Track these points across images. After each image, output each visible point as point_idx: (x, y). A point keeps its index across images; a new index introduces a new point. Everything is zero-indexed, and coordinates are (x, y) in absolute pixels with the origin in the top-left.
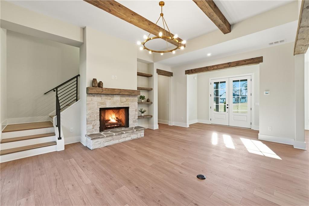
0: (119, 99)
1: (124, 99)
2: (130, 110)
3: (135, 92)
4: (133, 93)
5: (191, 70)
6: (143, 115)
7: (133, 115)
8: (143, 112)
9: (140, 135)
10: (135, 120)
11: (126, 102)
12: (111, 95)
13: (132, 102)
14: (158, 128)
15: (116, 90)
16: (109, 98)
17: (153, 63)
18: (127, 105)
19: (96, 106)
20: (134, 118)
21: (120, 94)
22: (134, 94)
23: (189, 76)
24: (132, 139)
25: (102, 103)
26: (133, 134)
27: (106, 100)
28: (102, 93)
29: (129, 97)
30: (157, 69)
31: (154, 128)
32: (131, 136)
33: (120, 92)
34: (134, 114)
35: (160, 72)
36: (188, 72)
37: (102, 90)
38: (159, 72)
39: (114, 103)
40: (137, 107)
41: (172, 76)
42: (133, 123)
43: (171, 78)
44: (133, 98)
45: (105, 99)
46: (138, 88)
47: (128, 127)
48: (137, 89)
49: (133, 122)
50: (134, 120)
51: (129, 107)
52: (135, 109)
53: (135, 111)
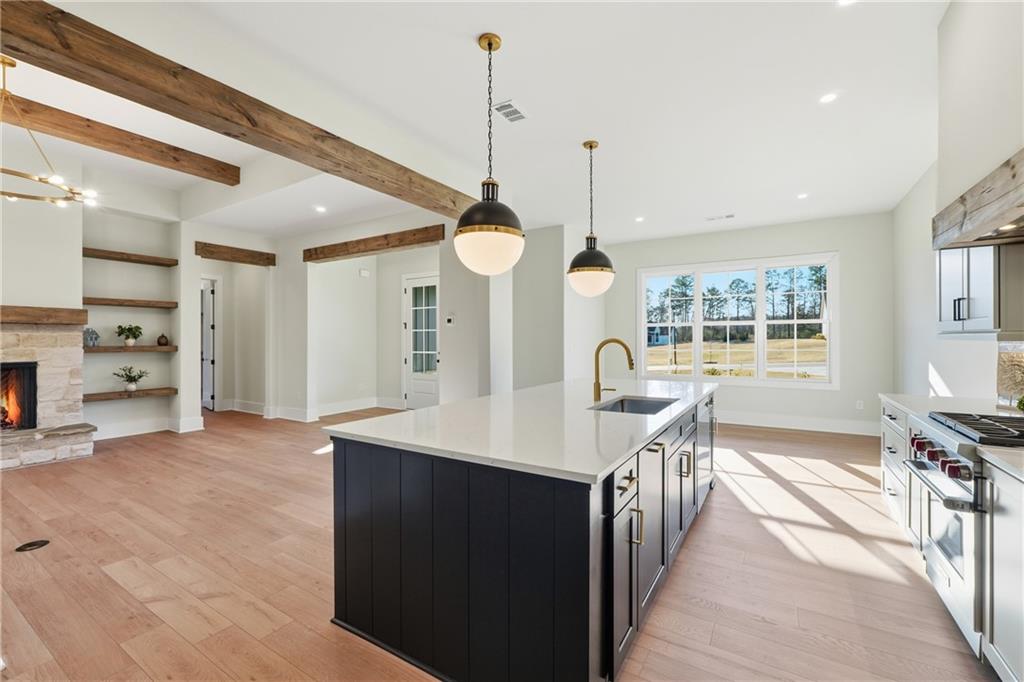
2: (40, 371)
5: (316, 249)
6: (133, 387)
7: (59, 388)
8: (131, 379)
9: (72, 451)
10: (69, 405)
11: (21, 348)
13: (53, 346)
14: (202, 428)
17: (178, 223)
20: (63, 399)
22: (52, 320)
23: (313, 267)
24: (22, 464)
26: (27, 448)
29: (38, 330)
30: (197, 243)
31: (181, 428)
32: (18, 456)
34: (61, 385)
35: (212, 252)
36: (311, 255)
38: (205, 250)
40: (81, 362)
41: (274, 265)
42: (61, 414)
43: (269, 270)
44: (55, 334)
46: (87, 301)
47: (35, 426)
48: (84, 304)
49: (58, 411)
50: (65, 403)
51: (36, 363)
52: (69, 369)
53: (68, 376)
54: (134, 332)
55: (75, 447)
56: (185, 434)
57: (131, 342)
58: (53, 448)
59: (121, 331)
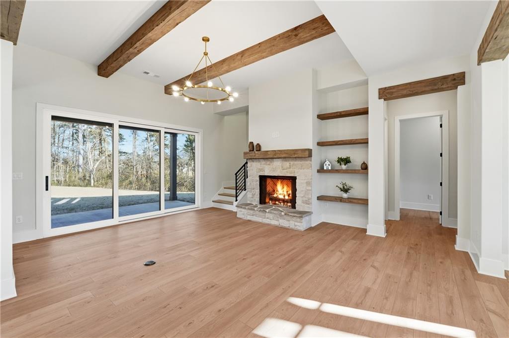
0: (280, 165)
1: (287, 164)
2: (298, 182)
3: (298, 152)
4: (295, 154)
6: (345, 195)
7: (302, 191)
8: (345, 191)
10: (306, 201)
11: (291, 169)
12: (270, 160)
13: (301, 169)
14: (383, 236)
15: (269, 153)
16: (268, 163)
17: (368, 80)
18: (291, 173)
19: (256, 173)
20: (304, 197)
21: (275, 157)
22: (296, 156)
25: (261, 170)
27: (265, 166)
28: (255, 157)
29: (296, 161)
31: (367, 231)
33: (275, 155)
34: (303, 189)
35: (392, 93)
37: (254, 154)
39: (274, 170)
40: (311, 178)
44: (301, 163)
45: (264, 164)
47: (295, 208)
49: (302, 203)
50: (304, 199)
51: (296, 177)
52: (305, 181)
53: (305, 185)
54: (347, 161)
55: (296, 223)
56: (369, 235)
57: (344, 167)
58: (289, 221)
59: (340, 161)
